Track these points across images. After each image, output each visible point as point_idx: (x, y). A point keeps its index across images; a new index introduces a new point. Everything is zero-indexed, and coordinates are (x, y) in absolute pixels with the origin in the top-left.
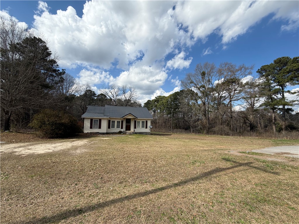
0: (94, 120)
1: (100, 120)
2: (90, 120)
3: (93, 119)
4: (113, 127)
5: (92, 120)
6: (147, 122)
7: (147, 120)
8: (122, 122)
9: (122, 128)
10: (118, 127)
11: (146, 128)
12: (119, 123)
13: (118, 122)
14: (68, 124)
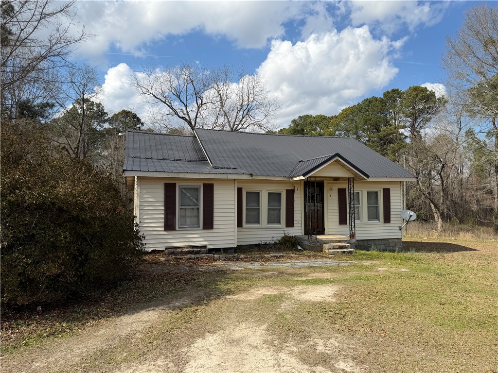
0: (181, 190)
1: (209, 189)
2: (163, 191)
3: (174, 185)
4: (255, 219)
5: (170, 189)
6: (387, 192)
7: (387, 186)
8: (290, 194)
9: (290, 223)
10: (274, 219)
11: (387, 219)
12: (276, 204)
13: (274, 197)
14: (91, 207)
